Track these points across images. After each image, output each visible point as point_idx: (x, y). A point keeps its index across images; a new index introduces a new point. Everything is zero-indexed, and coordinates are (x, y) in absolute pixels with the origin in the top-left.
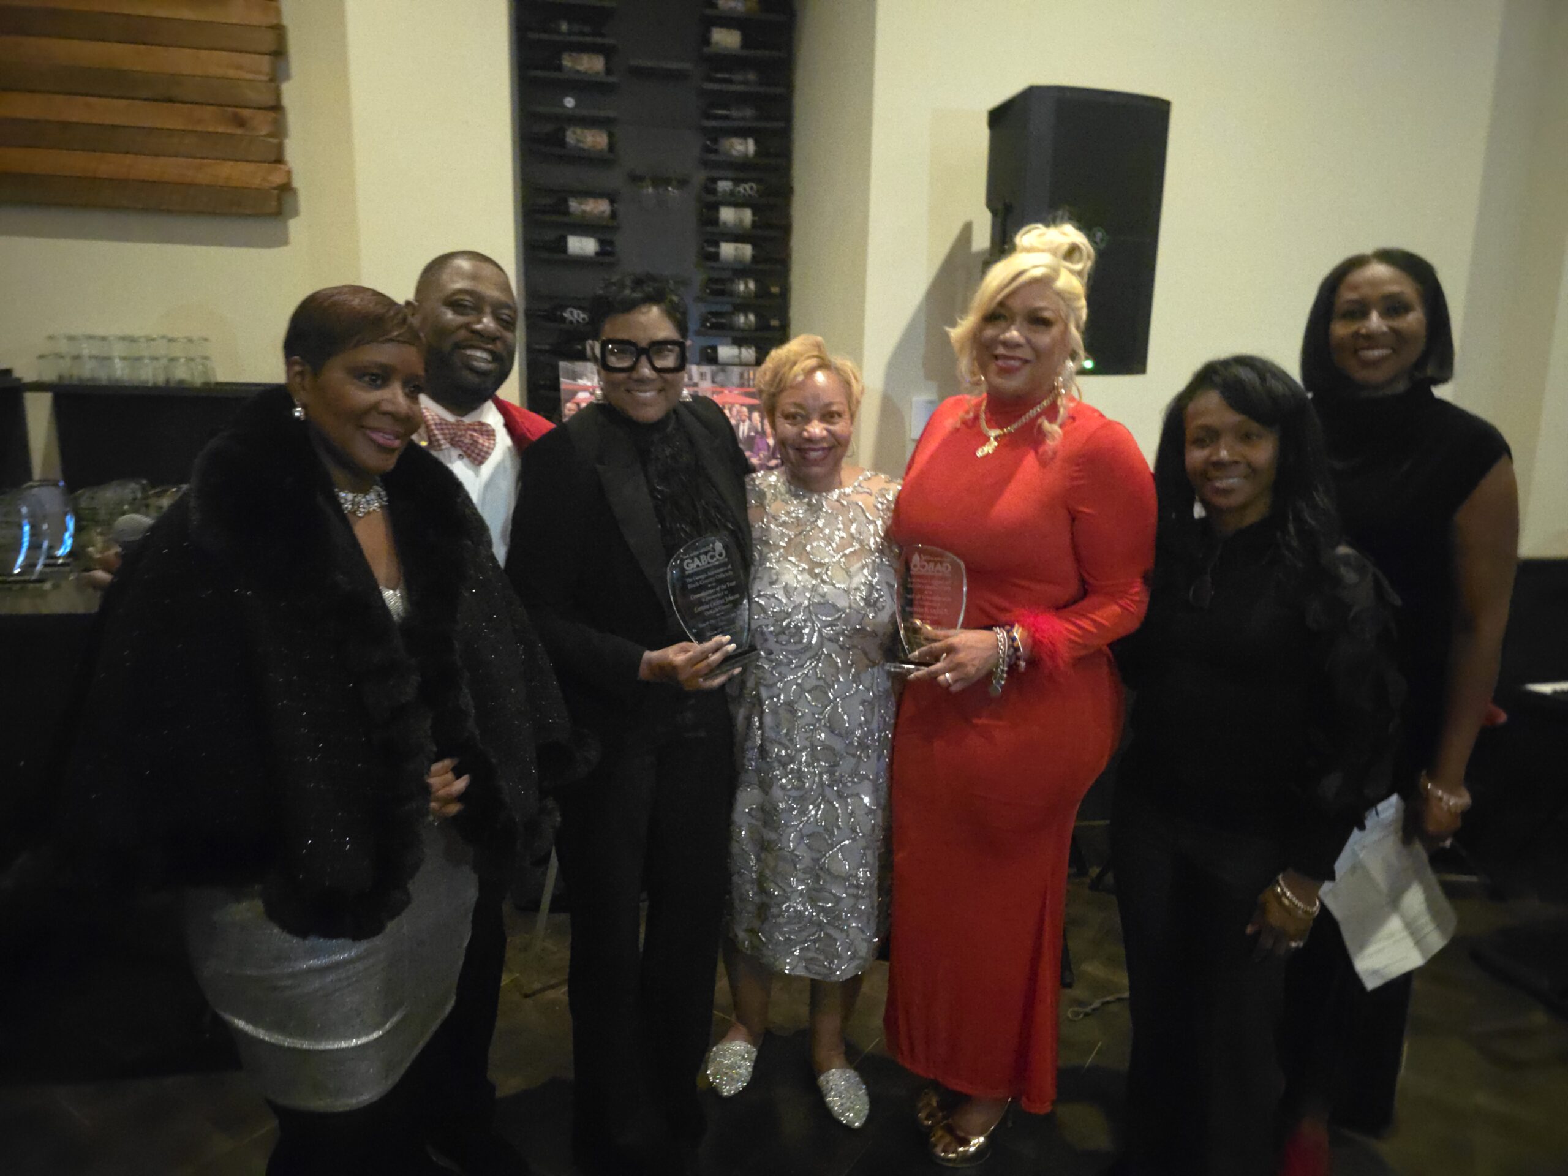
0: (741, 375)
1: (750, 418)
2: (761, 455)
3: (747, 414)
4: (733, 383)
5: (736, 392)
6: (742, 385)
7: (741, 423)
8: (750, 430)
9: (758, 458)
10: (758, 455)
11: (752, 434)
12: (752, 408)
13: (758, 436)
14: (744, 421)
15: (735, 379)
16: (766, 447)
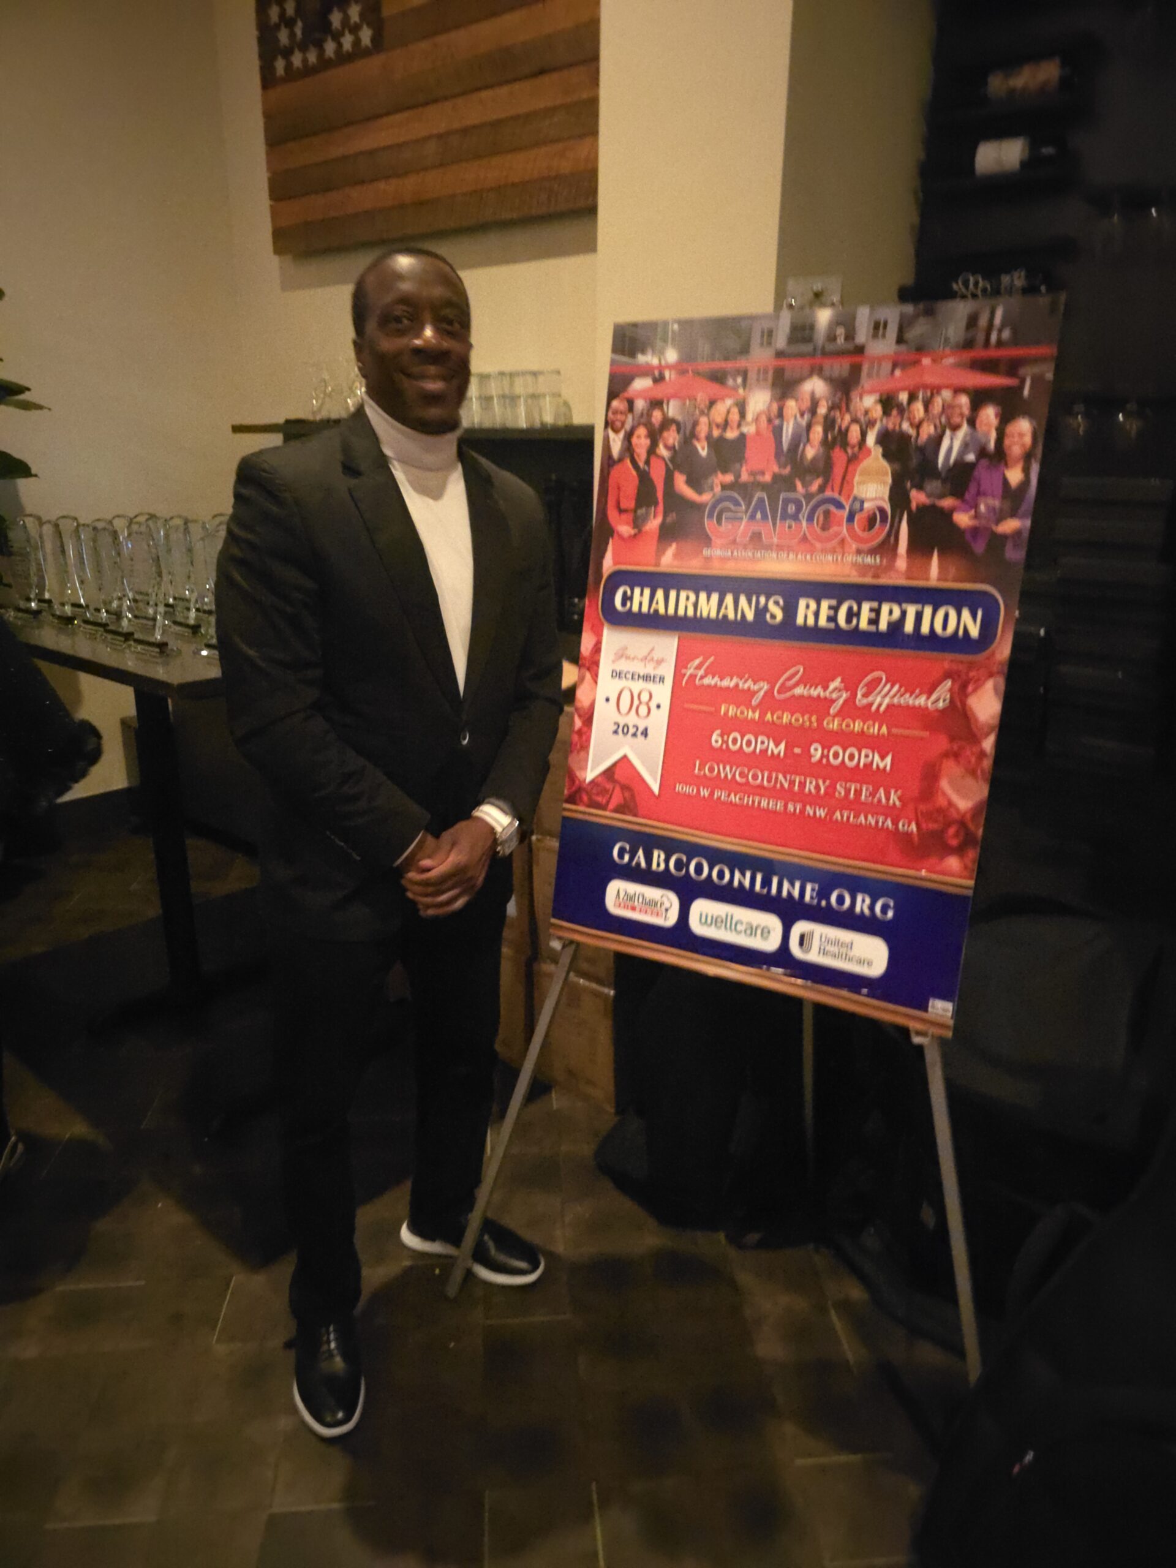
0: (972, 321)
1: (972, 422)
2: (982, 508)
3: (966, 411)
4: (947, 340)
5: (950, 360)
6: (968, 344)
7: (948, 433)
8: (965, 447)
9: (972, 512)
10: (976, 506)
11: (971, 457)
12: (979, 398)
13: (984, 462)
14: (955, 428)
15: (955, 330)
16: (999, 490)
